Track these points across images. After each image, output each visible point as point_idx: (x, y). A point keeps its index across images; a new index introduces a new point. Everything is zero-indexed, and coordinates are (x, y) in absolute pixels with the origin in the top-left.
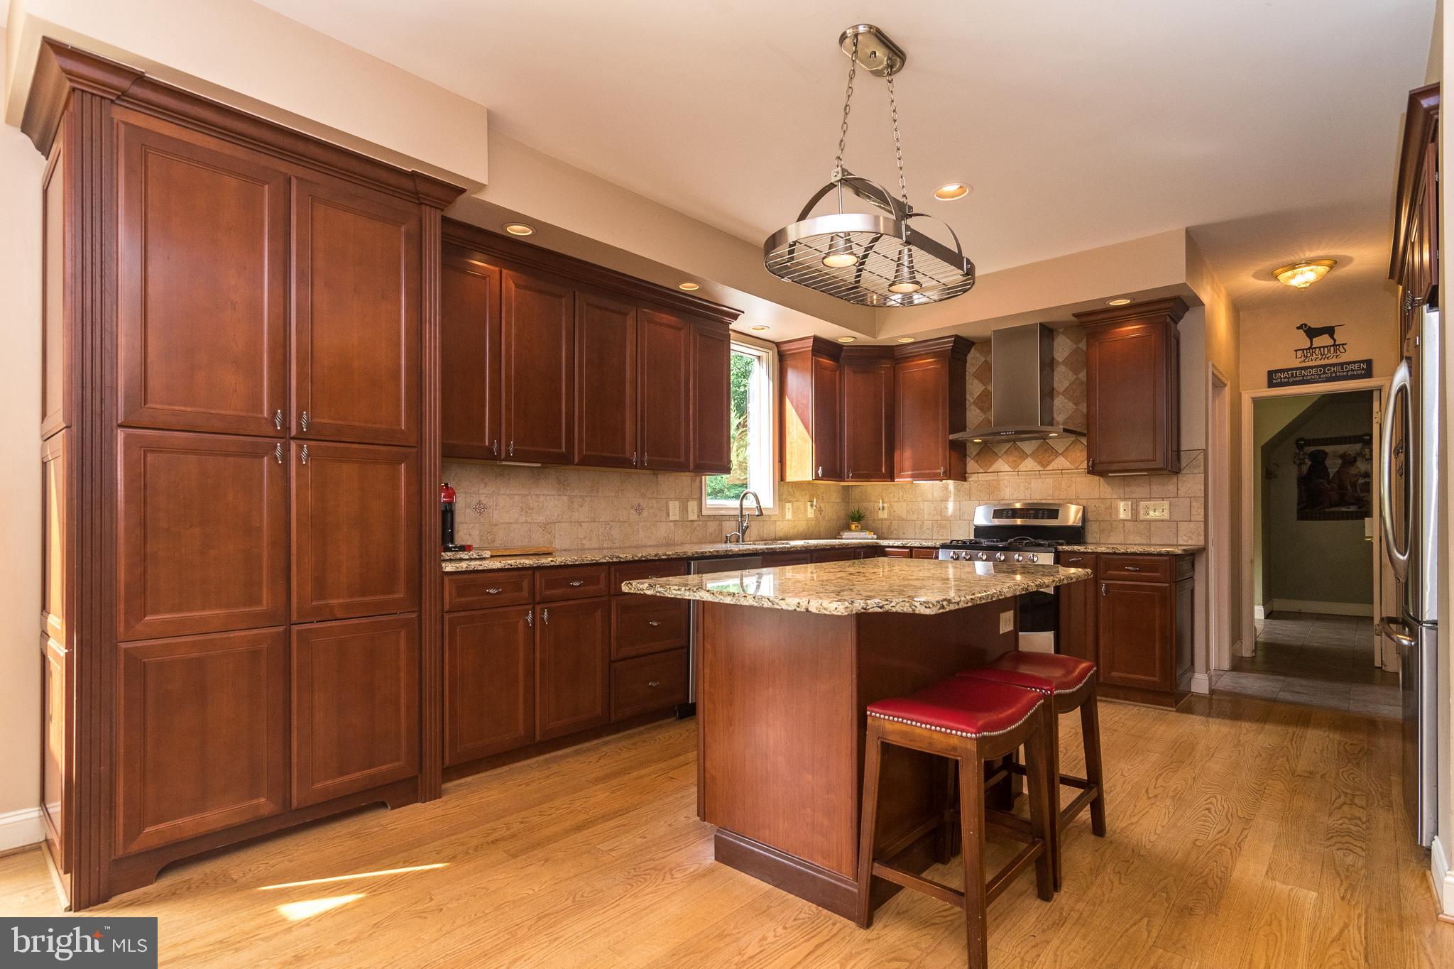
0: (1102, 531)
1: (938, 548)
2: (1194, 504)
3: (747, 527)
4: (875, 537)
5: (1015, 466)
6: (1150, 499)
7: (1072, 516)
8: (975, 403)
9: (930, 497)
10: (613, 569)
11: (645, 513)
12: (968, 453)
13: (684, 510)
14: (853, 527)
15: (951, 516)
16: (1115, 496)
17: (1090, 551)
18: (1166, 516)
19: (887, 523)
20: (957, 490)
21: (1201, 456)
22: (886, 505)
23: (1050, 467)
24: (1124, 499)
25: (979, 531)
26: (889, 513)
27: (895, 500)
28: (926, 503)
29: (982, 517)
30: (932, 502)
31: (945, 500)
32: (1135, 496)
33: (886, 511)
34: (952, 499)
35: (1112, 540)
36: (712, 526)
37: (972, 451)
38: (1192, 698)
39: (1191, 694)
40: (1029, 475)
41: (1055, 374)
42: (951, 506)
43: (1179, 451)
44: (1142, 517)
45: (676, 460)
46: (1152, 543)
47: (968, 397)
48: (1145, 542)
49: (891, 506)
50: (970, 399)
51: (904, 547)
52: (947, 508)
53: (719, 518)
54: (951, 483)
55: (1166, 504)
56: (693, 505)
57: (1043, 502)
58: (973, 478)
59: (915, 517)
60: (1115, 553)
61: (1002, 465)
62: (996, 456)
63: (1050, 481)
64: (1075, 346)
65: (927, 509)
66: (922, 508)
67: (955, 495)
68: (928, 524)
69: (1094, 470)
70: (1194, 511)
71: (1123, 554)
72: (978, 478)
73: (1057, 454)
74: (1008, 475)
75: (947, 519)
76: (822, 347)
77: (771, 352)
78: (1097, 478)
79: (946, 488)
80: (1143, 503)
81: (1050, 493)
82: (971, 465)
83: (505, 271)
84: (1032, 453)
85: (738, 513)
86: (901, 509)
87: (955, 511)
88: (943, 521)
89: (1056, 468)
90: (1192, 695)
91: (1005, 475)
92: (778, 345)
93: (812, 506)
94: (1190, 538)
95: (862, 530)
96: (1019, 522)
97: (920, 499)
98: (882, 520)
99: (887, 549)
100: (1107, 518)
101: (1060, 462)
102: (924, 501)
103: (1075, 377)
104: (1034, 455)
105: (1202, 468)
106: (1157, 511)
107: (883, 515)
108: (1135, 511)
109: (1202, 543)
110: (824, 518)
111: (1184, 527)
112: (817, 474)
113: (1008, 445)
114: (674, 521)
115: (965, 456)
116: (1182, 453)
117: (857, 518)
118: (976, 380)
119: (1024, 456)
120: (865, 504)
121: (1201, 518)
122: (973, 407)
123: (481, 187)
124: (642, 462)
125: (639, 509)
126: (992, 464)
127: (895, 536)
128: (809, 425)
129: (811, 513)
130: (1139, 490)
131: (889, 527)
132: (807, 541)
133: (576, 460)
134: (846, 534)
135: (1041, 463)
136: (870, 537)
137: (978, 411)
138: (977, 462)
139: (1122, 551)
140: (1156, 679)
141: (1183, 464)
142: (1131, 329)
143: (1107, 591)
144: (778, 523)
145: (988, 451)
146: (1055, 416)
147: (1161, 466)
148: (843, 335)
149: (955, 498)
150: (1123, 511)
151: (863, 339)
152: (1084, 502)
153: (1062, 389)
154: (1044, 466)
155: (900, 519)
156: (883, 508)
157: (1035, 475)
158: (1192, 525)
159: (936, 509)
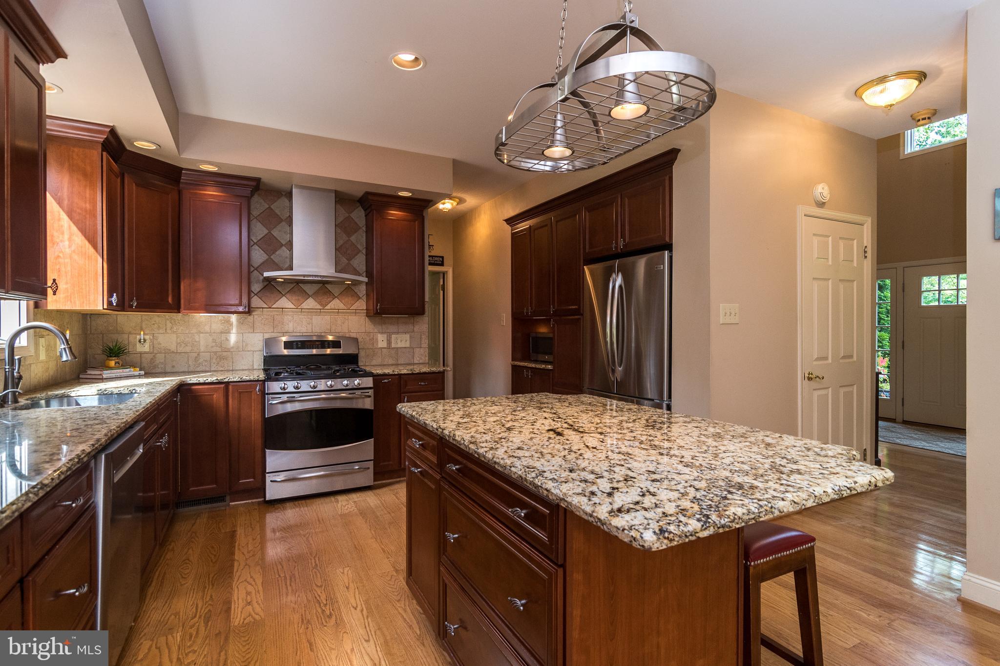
2: (423, 336)
4: (142, 372)
6: (398, 333)
8: (258, 244)
9: (207, 328)
14: (113, 363)
15: (232, 348)
16: (376, 331)
18: (408, 345)
19: (150, 356)
20: (238, 321)
22: (147, 337)
23: (328, 307)
24: (382, 333)
26: (153, 346)
27: (163, 331)
28: (201, 335)
30: (210, 333)
31: (227, 332)
32: (388, 331)
34: (234, 330)
35: (374, 362)
37: (255, 287)
40: (311, 312)
42: (233, 338)
44: (393, 346)
46: (399, 363)
48: (395, 363)
49: (156, 338)
52: (228, 340)
54: (231, 317)
55: (407, 336)
58: (258, 313)
59: (188, 349)
60: (413, 374)
61: (285, 302)
62: (279, 294)
63: (328, 318)
64: (347, 215)
65: (203, 342)
66: (197, 340)
67: (237, 327)
70: (423, 341)
71: (418, 374)
72: (261, 312)
73: (334, 297)
74: (291, 312)
75: (228, 350)
79: (228, 322)
80: (393, 336)
81: (329, 328)
82: (256, 302)
84: (313, 294)
86: (168, 341)
87: (237, 342)
88: (222, 353)
89: (333, 307)
91: (289, 312)
94: (421, 359)
95: (124, 366)
97: (194, 331)
98: (141, 353)
99: (196, 387)
100: (371, 346)
103: (347, 238)
106: (402, 341)
107: (144, 348)
108: (389, 342)
109: (427, 362)
111: (416, 351)
112: (110, 303)
113: (292, 286)
115: (249, 291)
117: (113, 353)
121: (427, 345)
122: (257, 247)
126: (276, 301)
127: (160, 370)
130: (392, 328)
131: (153, 360)
135: (320, 303)
136: (137, 373)
137: (262, 252)
138: (261, 298)
144: (34, 366)
145: (271, 288)
149: (237, 331)
150: (381, 341)
153: (338, 246)
154: (324, 305)
155: (168, 352)
156: (145, 341)
157: (316, 312)
158: (422, 350)
159: (214, 341)
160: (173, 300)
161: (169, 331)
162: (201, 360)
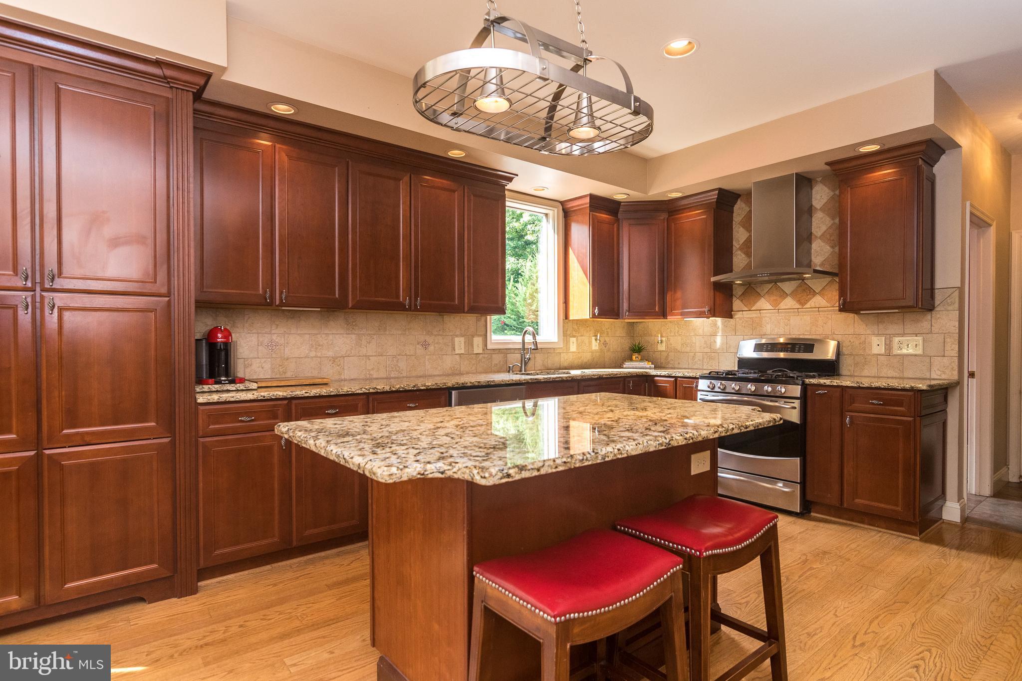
0: (856, 364)
1: (698, 378)
2: (948, 340)
3: (530, 359)
4: (653, 366)
5: (775, 305)
6: (903, 335)
7: (829, 352)
8: (741, 249)
9: (701, 332)
10: (371, 399)
11: (431, 348)
12: (734, 293)
13: (470, 344)
14: (634, 357)
15: (719, 349)
16: (869, 332)
17: (835, 384)
18: (919, 351)
19: (665, 354)
20: (723, 323)
21: (957, 294)
22: (664, 339)
23: (808, 305)
24: (878, 335)
25: (743, 363)
26: (667, 346)
27: (672, 334)
28: (697, 337)
29: (748, 350)
30: (703, 336)
31: (714, 335)
32: (888, 332)
33: (664, 344)
34: (720, 334)
35: (866, 372)
36: (497, 359)
37: (738, 291)
38: (944, 526)
39: (941, 521)
40: (788, 313)
41: (813, 220)
42: (719, 340)
43: (932, 289)
44: (896, 351)
45: (452, 303)
46: (905, 376)
47: (734, 243)
48: (898, 376)
49: (668, 340)
50: (736, 245)
51: (669, 377)
52: (715, 342)
53: (505, 351)
54: (719, 321)
55: (920, 339)
56: (478, 341)
57: (801, 337)
58: (738, 316)
59: (688, 349)
60: (859, 388)
61: (764, 304)
62: (759, 296)
63: (808, 318)
64: (832, 194)
65: (698, 343)
66: (694, 342)
67: (723, 330)
68: (699, 356)
69: (845, 308)
70: (948, 347)
71: (867, 388)
72: (743, 314)
73: (814, 293)
74: (770, 313)
75: (715, 352)
76: (598, 203)
77: (556, 210)
78: (852, 315)
79: (715, 324)
80: (896, 340)
81: (808, 328)
82: (737, 304)
83: (278, 146)
84: (793, 292)
85: (520, 346)
86: (676, 342)
87: (722, 344)
88: (712, 353)
89: (813, 305)
90: (943, 522)
91: (767, 313)
92: (562, 203)
93: (596, 340)
94: (944, 373)
95: (642, 360)
96: (782, 355)
97: (692, 334)
98: (661, 352)
99: (657, 378)
100: (861, 352)
101: (818, 301)
102: (696, 335)
103: (832, 222)
104: (794, 294)
105: (957, 306)
106: (911, 346)
107: (662, 347)
108: (889, 346)
109: (955, 376)
110: (609, 350)
111: (937, 361)
112: (594, 314)
113: (770, 286)
114: (460, 354)
115: (731, 296)
116: (936, 291)
117: (637, 350)
118: (741, 228)
119: (784, 295)
120: (647, 338)
121: (955, 353)
122: (739, 252)
123: (223, 69)
124: (416, 305)
125: (425, 345)
126: (755, 303)
127: (671, 366)
128: (587, 271)
129: (595, 346)
130: (893, 328)
131: (667, 357)
133: (350, 305)
134: (627, 364)
135: (799, 302)
136: (648, 366)
137: (744, 256)
138: (742, 301)
139: (866, 385)
140: (899, 509)
141: (937, 302)
142: (886, 173)
143: (851, 422)
144: (562, 355)
145: (751, 290)
146: (813, 258)
147: (911, 304)
148: (618, 193)
149: (722, 333)
150: (877, 345)
151: (636, 195)
152: (840, 338)
153: (819, 234)
154: (802, 304)
155: (676, 351)
156: (662, 342)
157: (794, 312)
158: (945, 360)
159: (706, 343)
160: (659, 309)
161: (676, 334)
162: (697, 359)
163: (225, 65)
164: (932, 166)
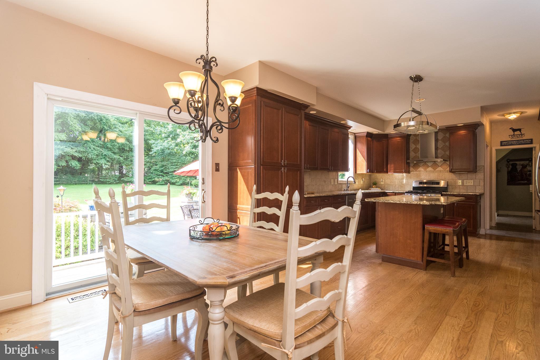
0: (452, 188)
1: (405, 193)
2: (481, 181)
3: (349, 187)
4: (381, 189)
5: (425, 169)
6: (467, 179)
7: (442, 184)
8: (413, 151)
9: (398, 178)
10: (332, 197)
12: (410, 165)
13: (334, 181)
14: (374, 187)
15: (405, 184)
16: (457, 178)
18: (472, 184)
19: (384, 185)
20: (407, 176)
21: (483, 168)
22: (383, 180)
23: (436, 170)
24: (460, 179)
25: (414, 188)
26: (384, 183)
27: (387, 179)
29: (414, 185)
30: (399, 179)
31: (403, 179)
32: (462, 179)
33: (383, 182)
34: (405, 179)
35: (456, 191)
36: (340, 186)
37: (412, 165)
39: (479, 235)
40: (430, 172)
41: (438, 143)
42: (404, 181)
43: (476, 166)
44: (465, 184)
46: (468, 192)
47: (410, 149)
48: (466, 192)
49: (385, 181)
50: (411, 150)
51: (393, 193)
52: (403, 181)
53: (342, 184)
54: (405, 174)
55: (472, 181)
56: (336, 180)
57: (434, 180)
58: (412, 173)
59: (393, 184)
60: (459, 195)
61: (421, 169)
62: (419, 166)
63: (436, 174)
64: (444, 135)
65: (397, 182)
66: (395, 181)
69: (451, 171)
70: (481, 183)
71: (462, 195)
72: (413, 173)
73: (439, 166)
74: (423, 172)
75: (403, 184)
76: (369, 135)
77: (353, 136)
78: (451, 173)
79: (403, 175)
80: (465, 181)
81: (436, 177)
82: (411, 169)
86: (388, 181)
87: (406, 182)
89: (438, 170)
91: (421, 172)
92: (355, 134)
93: (362, 180)
94: (479, 190)
95: (377, 187)
96: (425, 185)
97: (394, 179)
98: (382, 185)
99: (388, 193)
100: (454, 185)
101: (440, 169)
102: (396, 179)
103: (444, 144)
104: (431, 166)
105: (483, 171)
106: (470, 183)
107: (382, 183)
108: (463, 183)
109: (483, 192)
110: (365, 184)
111: (477, 187)
112: (367, 171)
113: (423, 163)
114: (332, 185)
115: (409, 166)
116: (477, 167)
117: (375, 184)
118: (413, 144)
119: (428, 166)
120: (376, 180)
121: (483, 185)
122: (412, 152)
125: (325, 182)
126: (418, 169)
127: (389, 189)
128: (364, 157)
129: (362, 182)
130: (464, 177)
132: (365, 191)
133: (319, 169)
134: (372, 189)
136: (379, 190)
137: (414, 153)
138: (413, 168)
139: (461, 194)
140: (471, 229)
141: (477, 170)
142: (463, 132)
143: (457, 205)
144: (355, 185)
145: (416, 166)
146: (438, 155)
147: (472, 170)
148: (374, 131)
150: (460, 182)
151: (380, 132)
152: (447, 180)
153: (440, 148)
154: (435, 169)
155: (388, 184)
156: (382, 181)
157: (432, 172)
158: (480, 187)
159: (400, 181)
160: (385, 170)
161: (388, 179)
162: (396, 187)
163: (315, 104)
164: (476, 130)
